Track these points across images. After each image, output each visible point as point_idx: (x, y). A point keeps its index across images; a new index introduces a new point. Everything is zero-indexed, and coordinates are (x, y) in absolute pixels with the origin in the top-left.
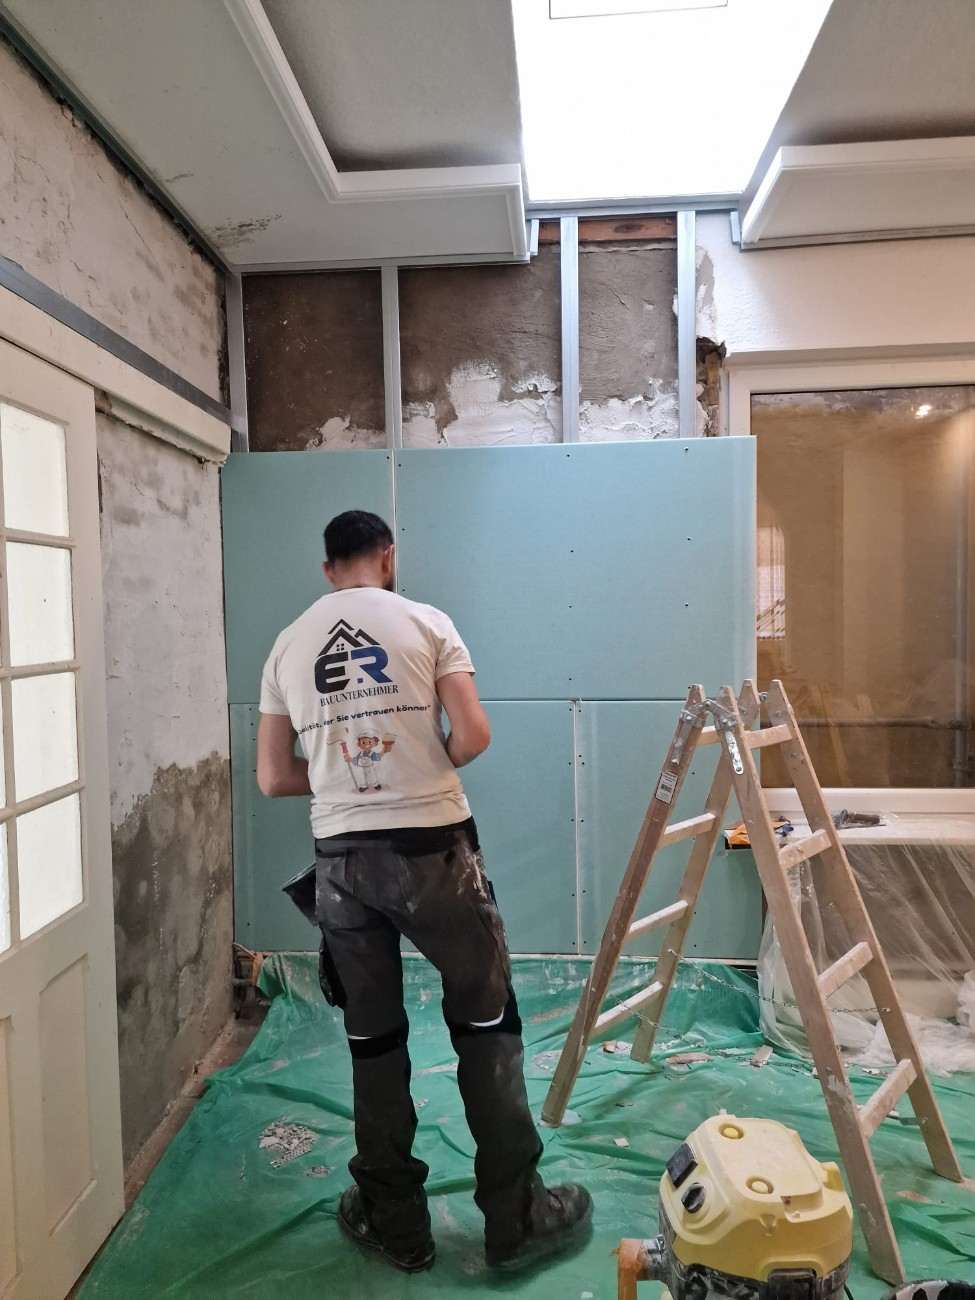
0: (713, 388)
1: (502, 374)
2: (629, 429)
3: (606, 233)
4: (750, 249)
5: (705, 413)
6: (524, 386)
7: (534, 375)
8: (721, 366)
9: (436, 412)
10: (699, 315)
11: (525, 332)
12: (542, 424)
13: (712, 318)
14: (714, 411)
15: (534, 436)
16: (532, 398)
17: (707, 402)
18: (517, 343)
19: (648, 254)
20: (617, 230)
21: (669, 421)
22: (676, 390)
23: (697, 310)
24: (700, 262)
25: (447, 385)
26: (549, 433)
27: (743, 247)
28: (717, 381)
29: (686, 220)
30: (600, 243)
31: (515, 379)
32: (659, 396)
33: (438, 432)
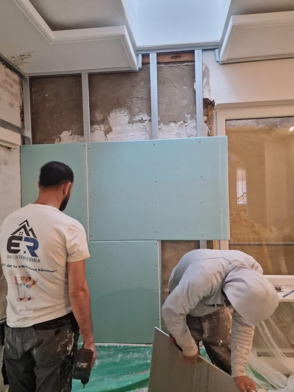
0: (211, 118)
1: (129, 114)
2: (178, 134)
3: (168, 59)
4: (224, 64)
5: (207, 128)
6: (137, 118)
7: (141, 114)
8: (214, 110)
9: (104, 128)
10: (204, 90)
11: (138, 98)
12: (145, 133)
13: (209, 91)
14: (211, 127)
15: (142, 137)
16: (140, 123)
17: (208, 124)
18: (134, 101)
19: (184, 67)
20: (172, 58)
21: (194, 131)
22: (196, 119)
23: (203, 87)
24: (204, 69)
25: (108, 118)
26: (147, 136)
27: (220, 63)
28: (212, 115)
29: (198, 53)
30: (166, 63)
31: (134, 116)
32: (189, 121)
33: (105, 136)
